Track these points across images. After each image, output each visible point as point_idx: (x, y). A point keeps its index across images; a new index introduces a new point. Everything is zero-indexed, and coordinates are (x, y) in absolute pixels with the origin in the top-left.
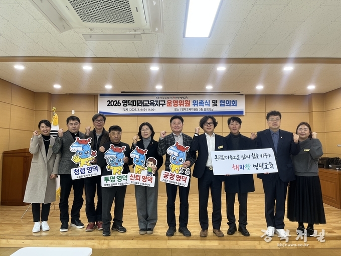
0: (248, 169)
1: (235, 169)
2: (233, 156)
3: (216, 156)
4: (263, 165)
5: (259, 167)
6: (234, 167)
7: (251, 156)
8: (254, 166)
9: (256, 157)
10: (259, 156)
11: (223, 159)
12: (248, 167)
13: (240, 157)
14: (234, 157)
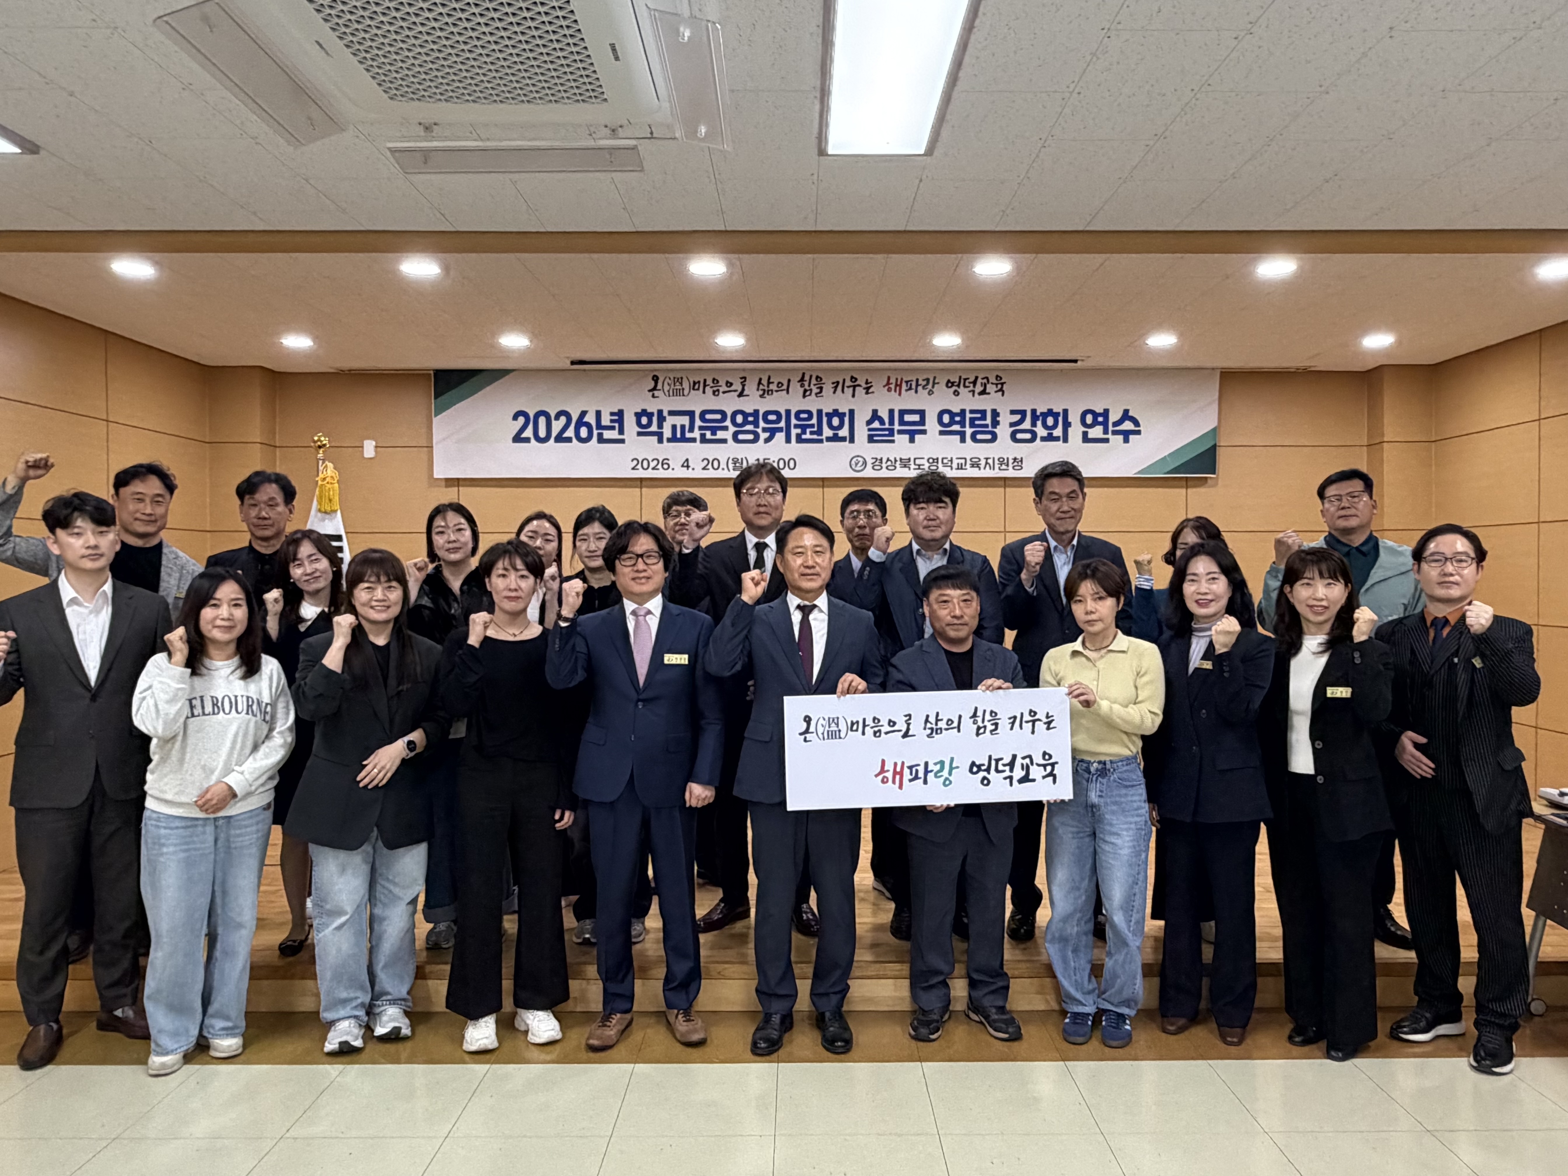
0: (947, 783)
1: (884, 781)
2: (884, 722)
3: (808, 720)
4: (1012, 765)
5: (993, 776)
6: (883, 770)
7: (967, 723)
8: (975, 767)
9: (990, 727)
10: (1004, 724)
11: (834, 735)
12: (945, 773)
13: (917, 727)
14: (892, 723)
